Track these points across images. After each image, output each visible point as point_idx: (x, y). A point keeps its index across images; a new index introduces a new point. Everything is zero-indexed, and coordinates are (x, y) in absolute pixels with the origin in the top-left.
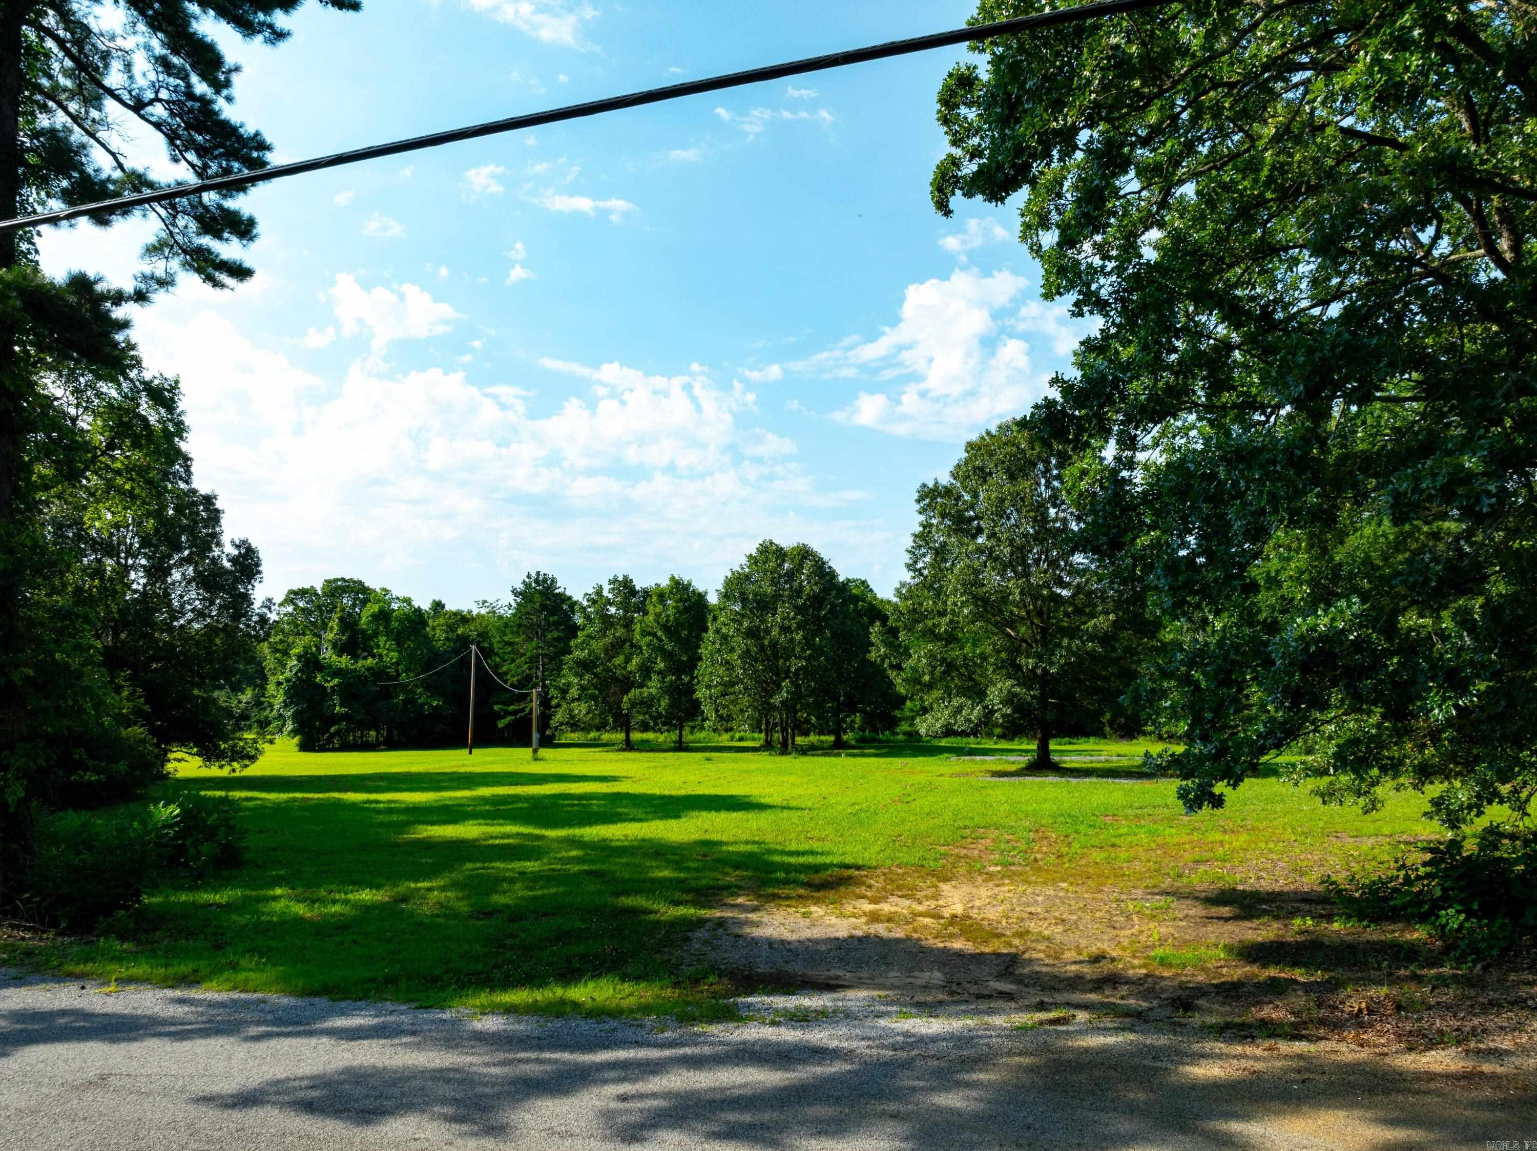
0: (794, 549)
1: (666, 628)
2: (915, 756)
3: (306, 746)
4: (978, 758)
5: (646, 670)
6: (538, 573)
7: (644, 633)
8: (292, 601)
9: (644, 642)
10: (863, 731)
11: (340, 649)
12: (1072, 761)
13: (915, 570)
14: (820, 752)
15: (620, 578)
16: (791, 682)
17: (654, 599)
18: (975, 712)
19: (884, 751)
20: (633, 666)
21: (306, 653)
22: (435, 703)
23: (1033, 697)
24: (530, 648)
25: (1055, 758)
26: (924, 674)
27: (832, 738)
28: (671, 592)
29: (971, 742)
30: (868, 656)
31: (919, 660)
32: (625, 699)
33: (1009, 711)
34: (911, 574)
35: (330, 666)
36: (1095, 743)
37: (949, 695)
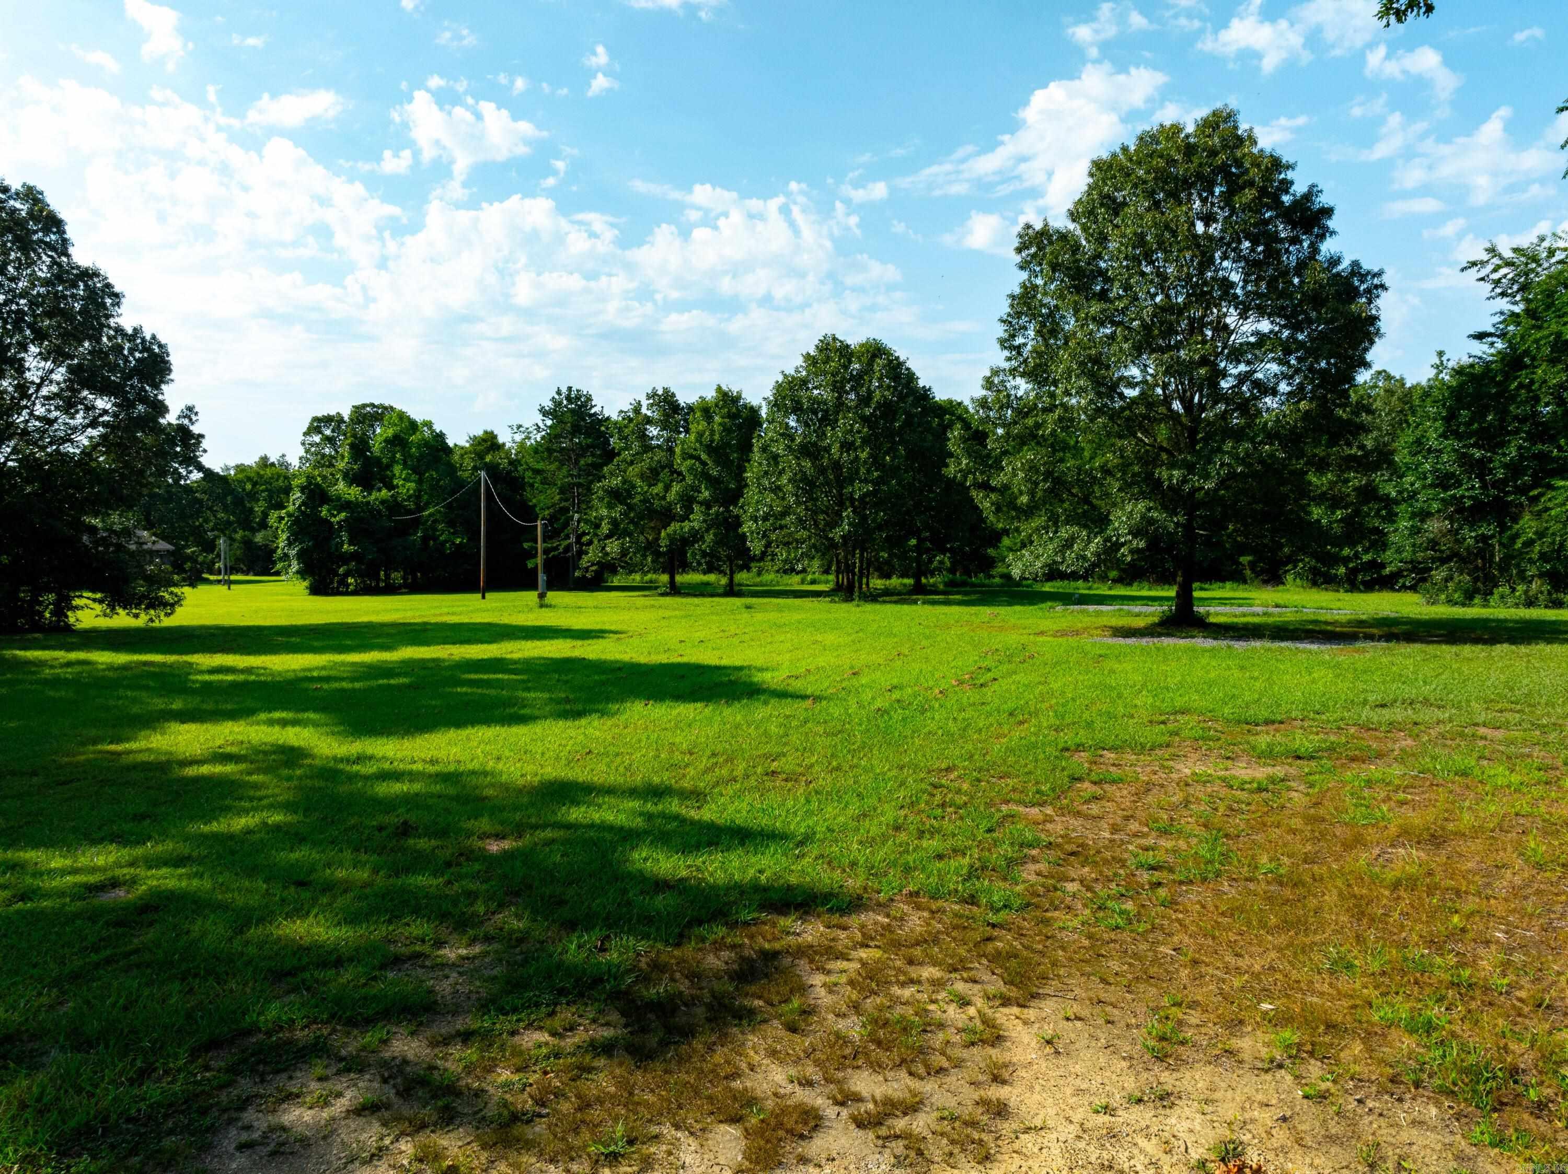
0: (862, 345)
1: (710, 449)
2: (1010, 604)
3: (317, 590)
4: (1091, 608)
5: (688, 501)
6: (570, 389)
7: (686, 456)
8: (318, 430)
9: (684, 466)
10: (954, 573)
11: (352, 478)
12: (1219, 614)
13: (1012, 348)
14: (895, 598)
15: (660, 392)
16: (854, 512)
17: (698, 414)
18: (1093, 547)
19: (973, 597)
20: (672, 496)
21: (310, 483)
22: (458, 541)
23: (1177, 524)
24: (562, 476)
25: (1200, 609)
26: (1021, 493)
27: (909, 581)
28: (717, 405)
29: (1081, 587)
30: (944, 471)
31: (1015, 475)
32: (663, 534)
33: (1142, 544)
34: (1007, 353)
35: (339, 498)
36: (1233, 589)
37: (1056, 524)
